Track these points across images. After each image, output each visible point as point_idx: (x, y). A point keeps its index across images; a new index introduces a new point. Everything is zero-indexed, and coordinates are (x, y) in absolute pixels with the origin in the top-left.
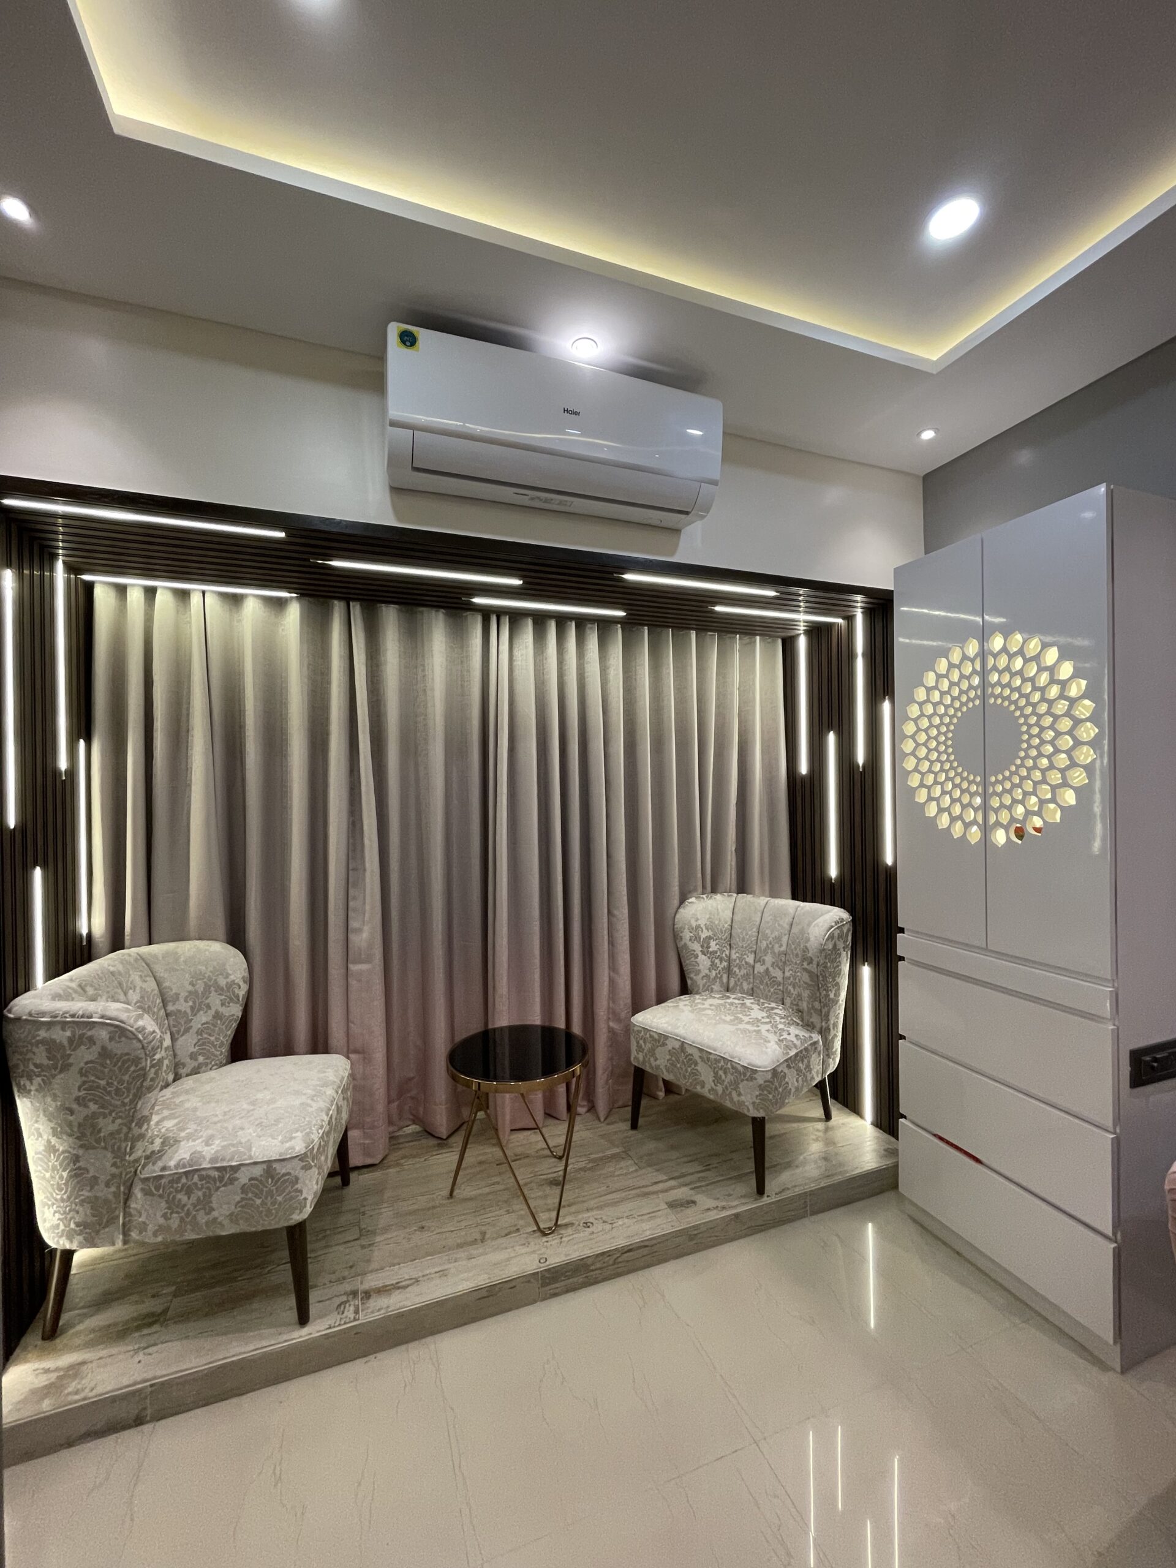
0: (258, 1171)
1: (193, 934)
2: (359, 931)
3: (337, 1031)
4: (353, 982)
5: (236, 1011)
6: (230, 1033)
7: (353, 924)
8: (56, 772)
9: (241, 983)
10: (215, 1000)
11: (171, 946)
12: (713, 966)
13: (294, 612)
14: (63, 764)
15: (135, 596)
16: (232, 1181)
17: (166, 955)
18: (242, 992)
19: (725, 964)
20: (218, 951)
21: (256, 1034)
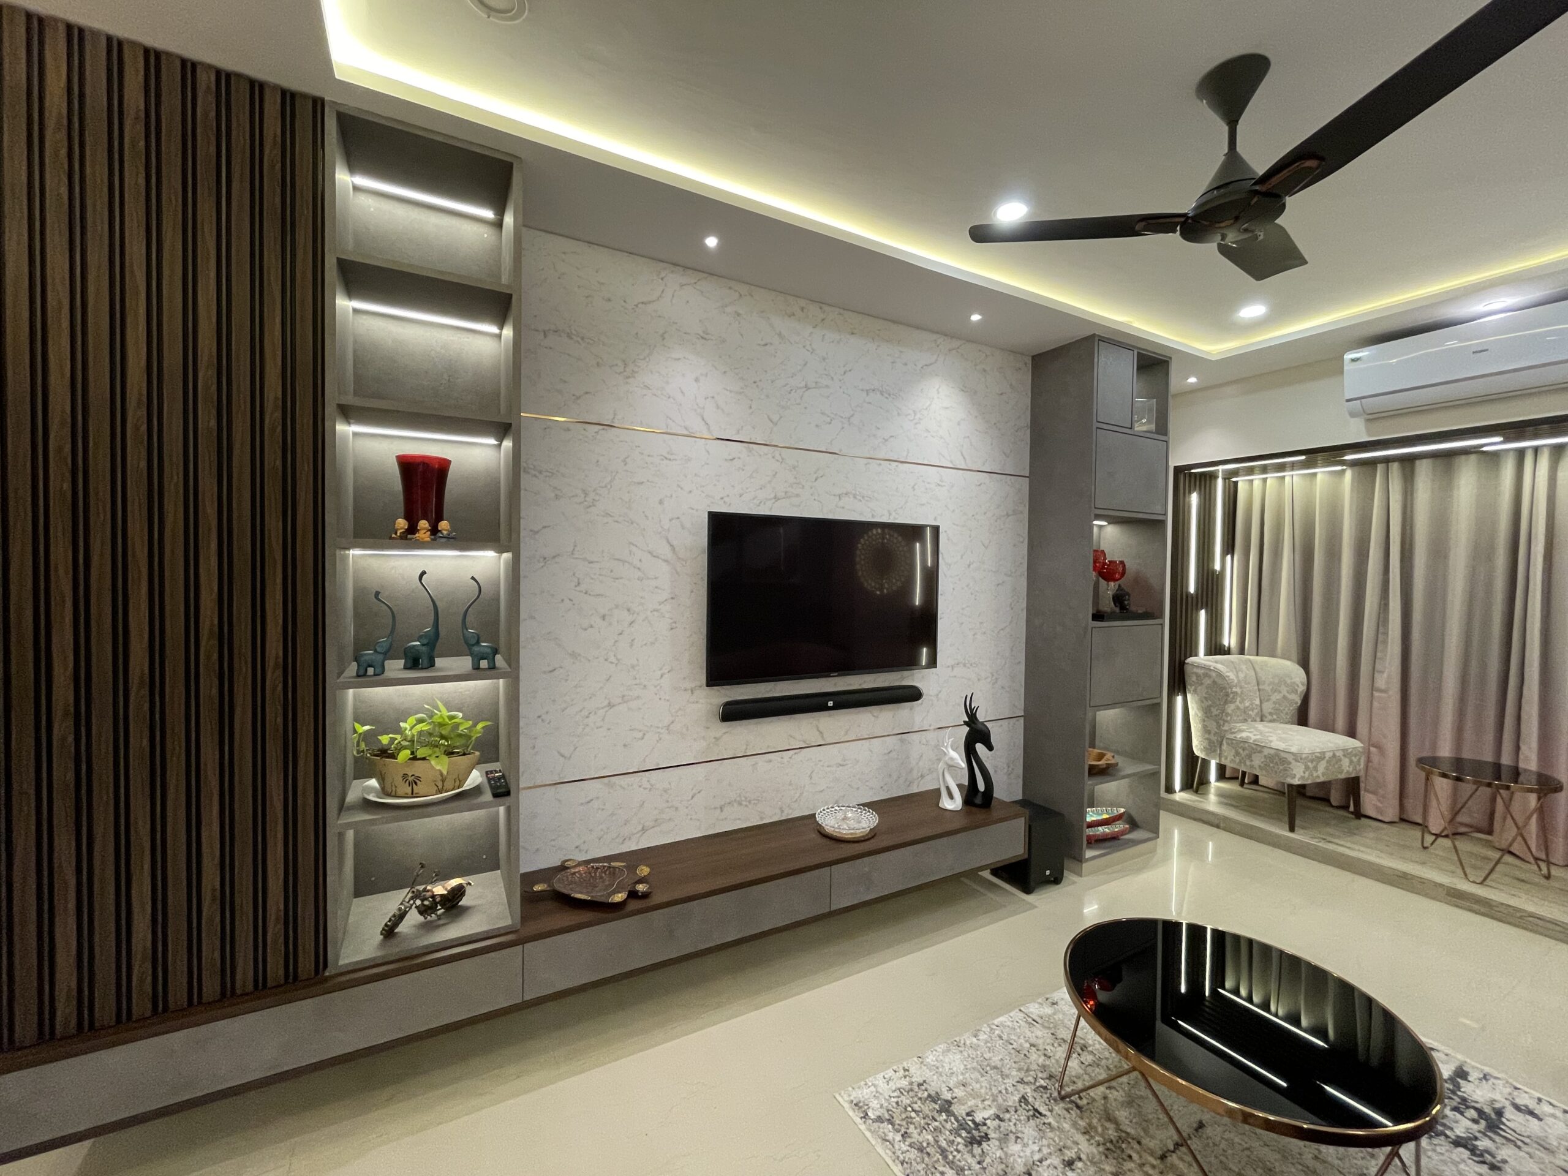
0: (1272, 752)
1: (1278, 655)
2: (1380, 672)
3: (1362, 726)
4: (1376, 704)
6: (1295, 710)
7: (1377, 667)
8: (1214, 571)
9: (1300, 685)
10: (1284, 690)
11: (1266, 658)
13: (1348, 475)
14: (1217, 567)
15: (1258, 483)
17: (1263, 662)
18: (1303, 690)
20: (1291, 667)
21: (1313, 714)
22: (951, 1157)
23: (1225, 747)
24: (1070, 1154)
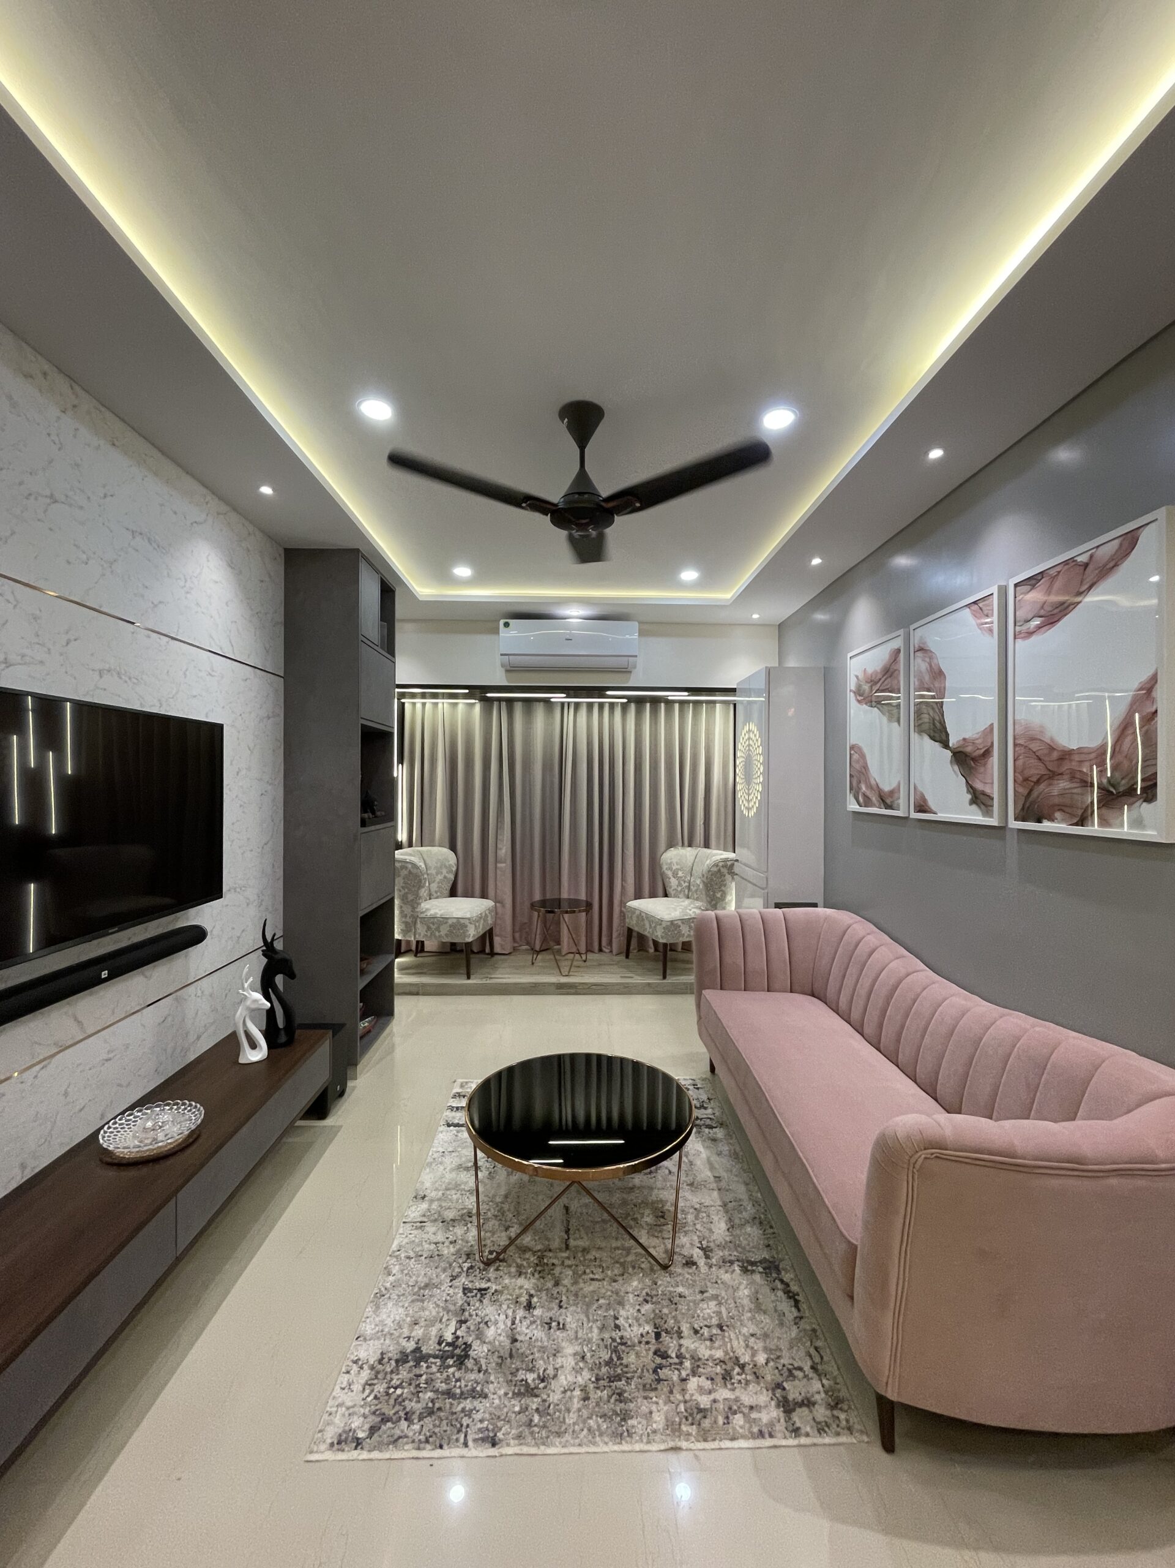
0: (455, 921)
1: (437, 844)
2: (501, 849)
3: (491, 891)
4: (499, 872)
5: (452, 877)
6: (450, 885)
7: (499, 846)
9: (454, 866)
10: (444, 871)
11: (429, 848)
12: (679, 885)
13: (478, 708)
14: (395, 775)
15: (419, 706)
16: (446, 923)
17: (427, 851)
18: (454, 869)
19: (687, 884)
20: (446, 852)
21: (460, 888)
22: (458, 1391)
23: (419, 925)
24: (524, 1299)
